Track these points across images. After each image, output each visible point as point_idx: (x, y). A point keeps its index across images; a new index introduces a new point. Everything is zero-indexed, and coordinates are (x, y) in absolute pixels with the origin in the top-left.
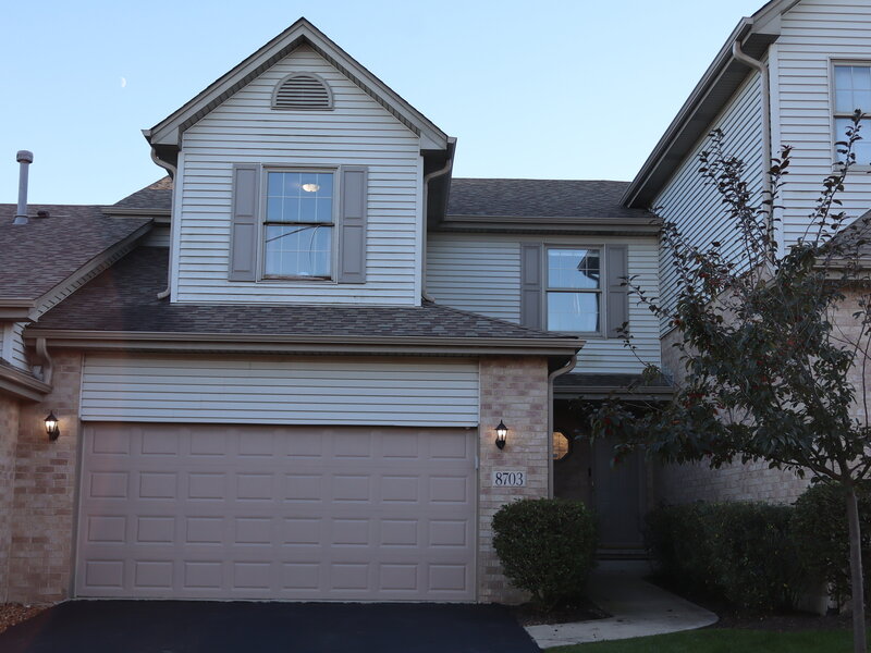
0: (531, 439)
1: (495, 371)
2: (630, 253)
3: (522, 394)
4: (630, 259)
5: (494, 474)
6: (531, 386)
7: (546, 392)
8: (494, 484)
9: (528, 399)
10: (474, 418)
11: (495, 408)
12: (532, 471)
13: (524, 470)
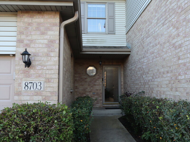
0: (48, 61)
1: (26, 19)
2: (116, 5)
3: (43, 34)
4: (116, 7)
5: (24, 83)
6: (48, 29)
7: (58, 33)
8: (23, 89)
9: (46, 37)
10: (14, 49)
11: (26, 42)
12: (48, 81)
13: (42, 80)
